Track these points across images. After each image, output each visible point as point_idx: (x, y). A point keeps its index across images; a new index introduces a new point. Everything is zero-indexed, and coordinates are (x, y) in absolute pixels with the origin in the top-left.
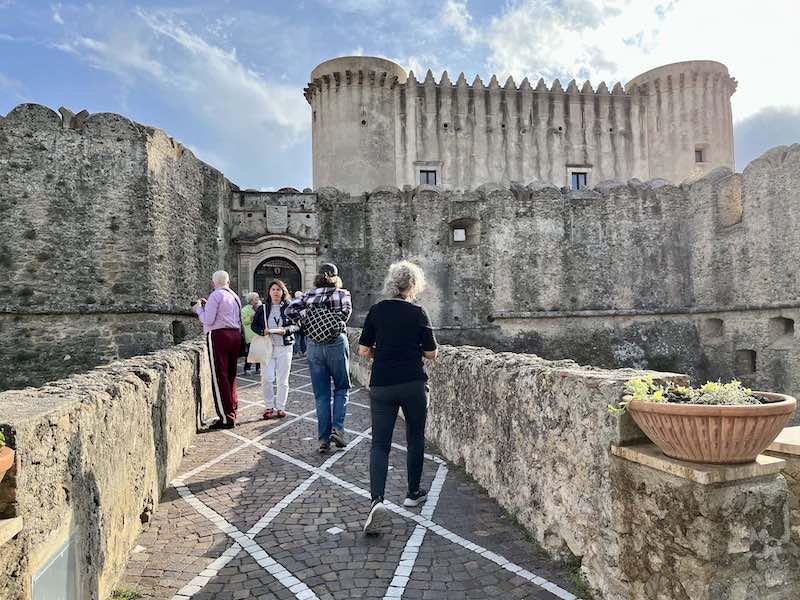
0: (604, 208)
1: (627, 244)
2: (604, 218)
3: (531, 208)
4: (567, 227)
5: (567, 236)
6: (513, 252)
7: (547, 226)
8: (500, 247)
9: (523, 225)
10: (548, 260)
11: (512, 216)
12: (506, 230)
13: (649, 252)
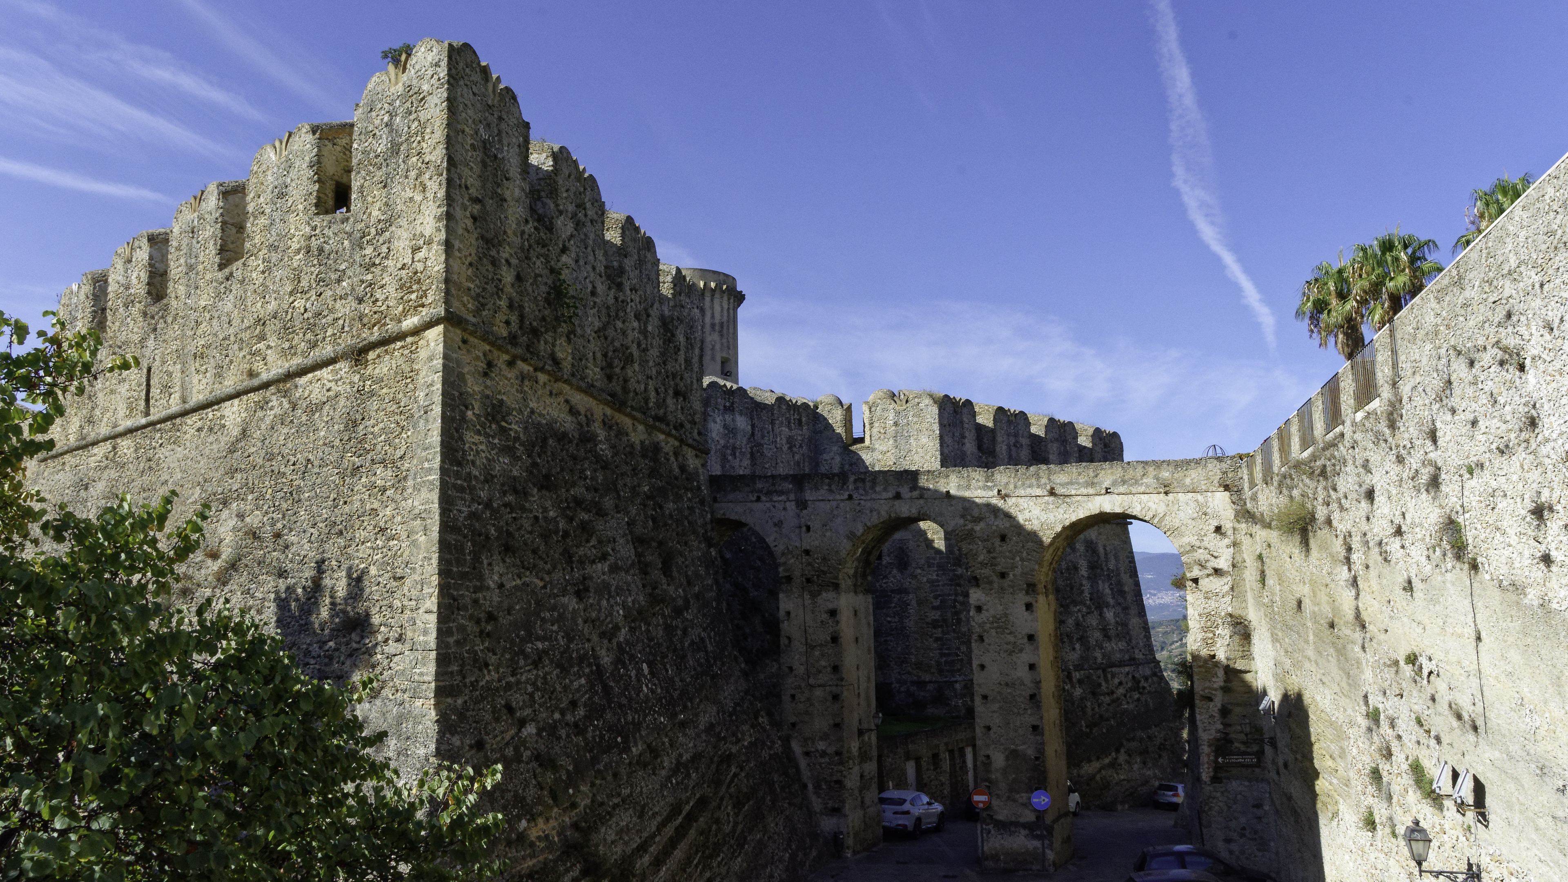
0: (773, 414)
1: (785, 448)
2: (772, 423)
3: (733, 403)
4: (753, 426)
5: (753, 434)
6: (722, 442)
7: (742, 422)
8: (714, 435)
9: (728, 418)
10: (743, 454)
11: (722, 408)
12: (718, 420)
13: (797, 457)
